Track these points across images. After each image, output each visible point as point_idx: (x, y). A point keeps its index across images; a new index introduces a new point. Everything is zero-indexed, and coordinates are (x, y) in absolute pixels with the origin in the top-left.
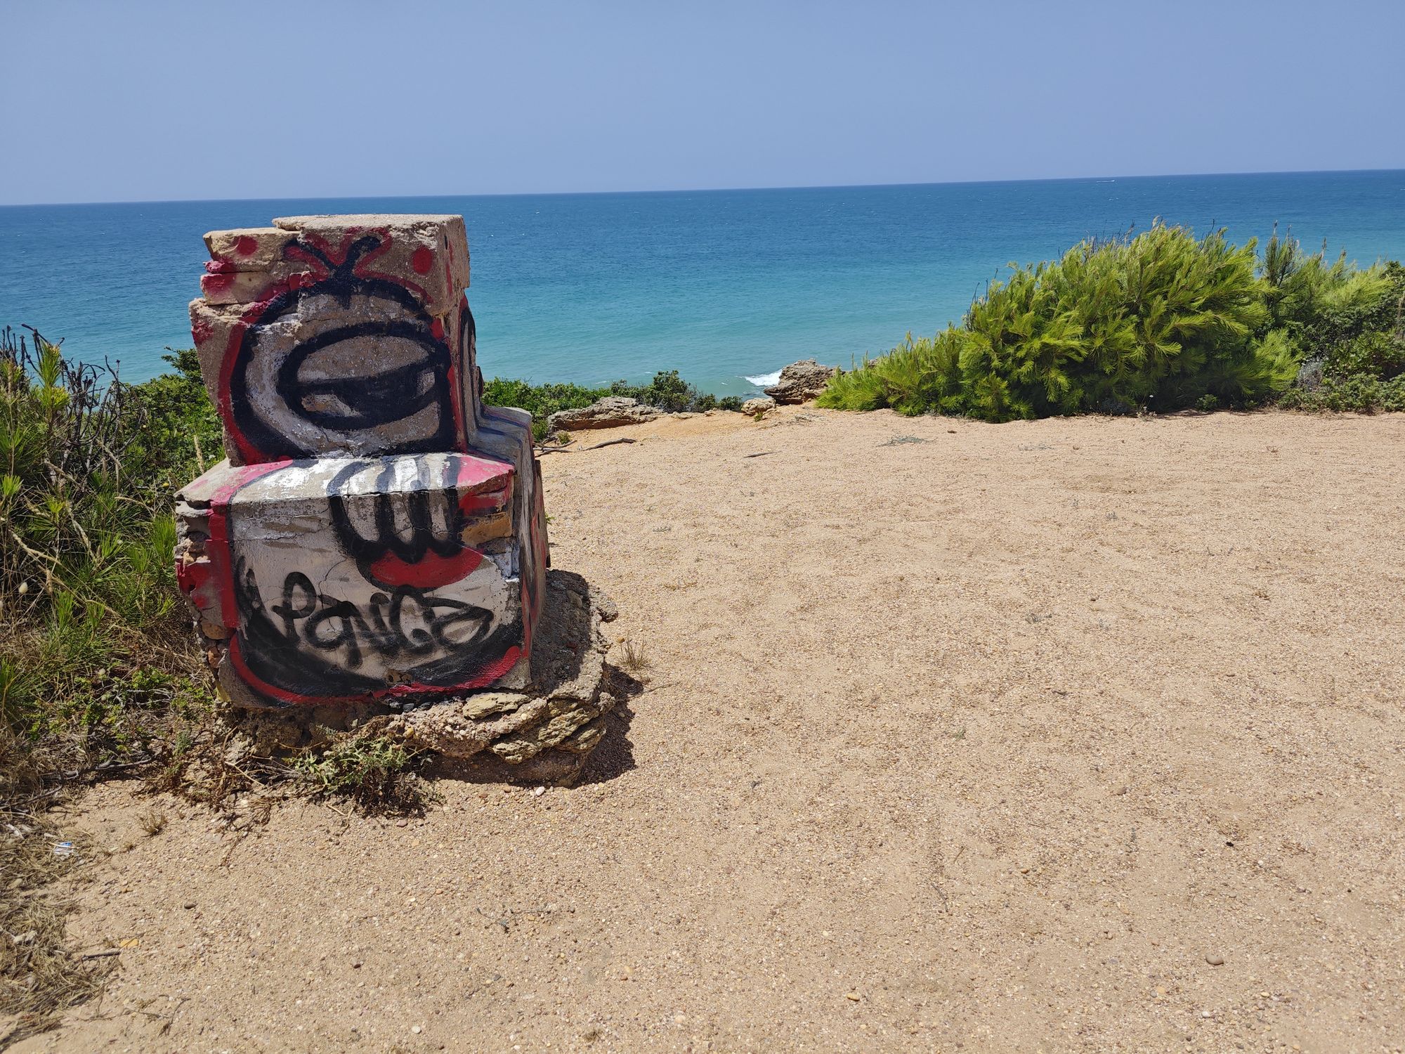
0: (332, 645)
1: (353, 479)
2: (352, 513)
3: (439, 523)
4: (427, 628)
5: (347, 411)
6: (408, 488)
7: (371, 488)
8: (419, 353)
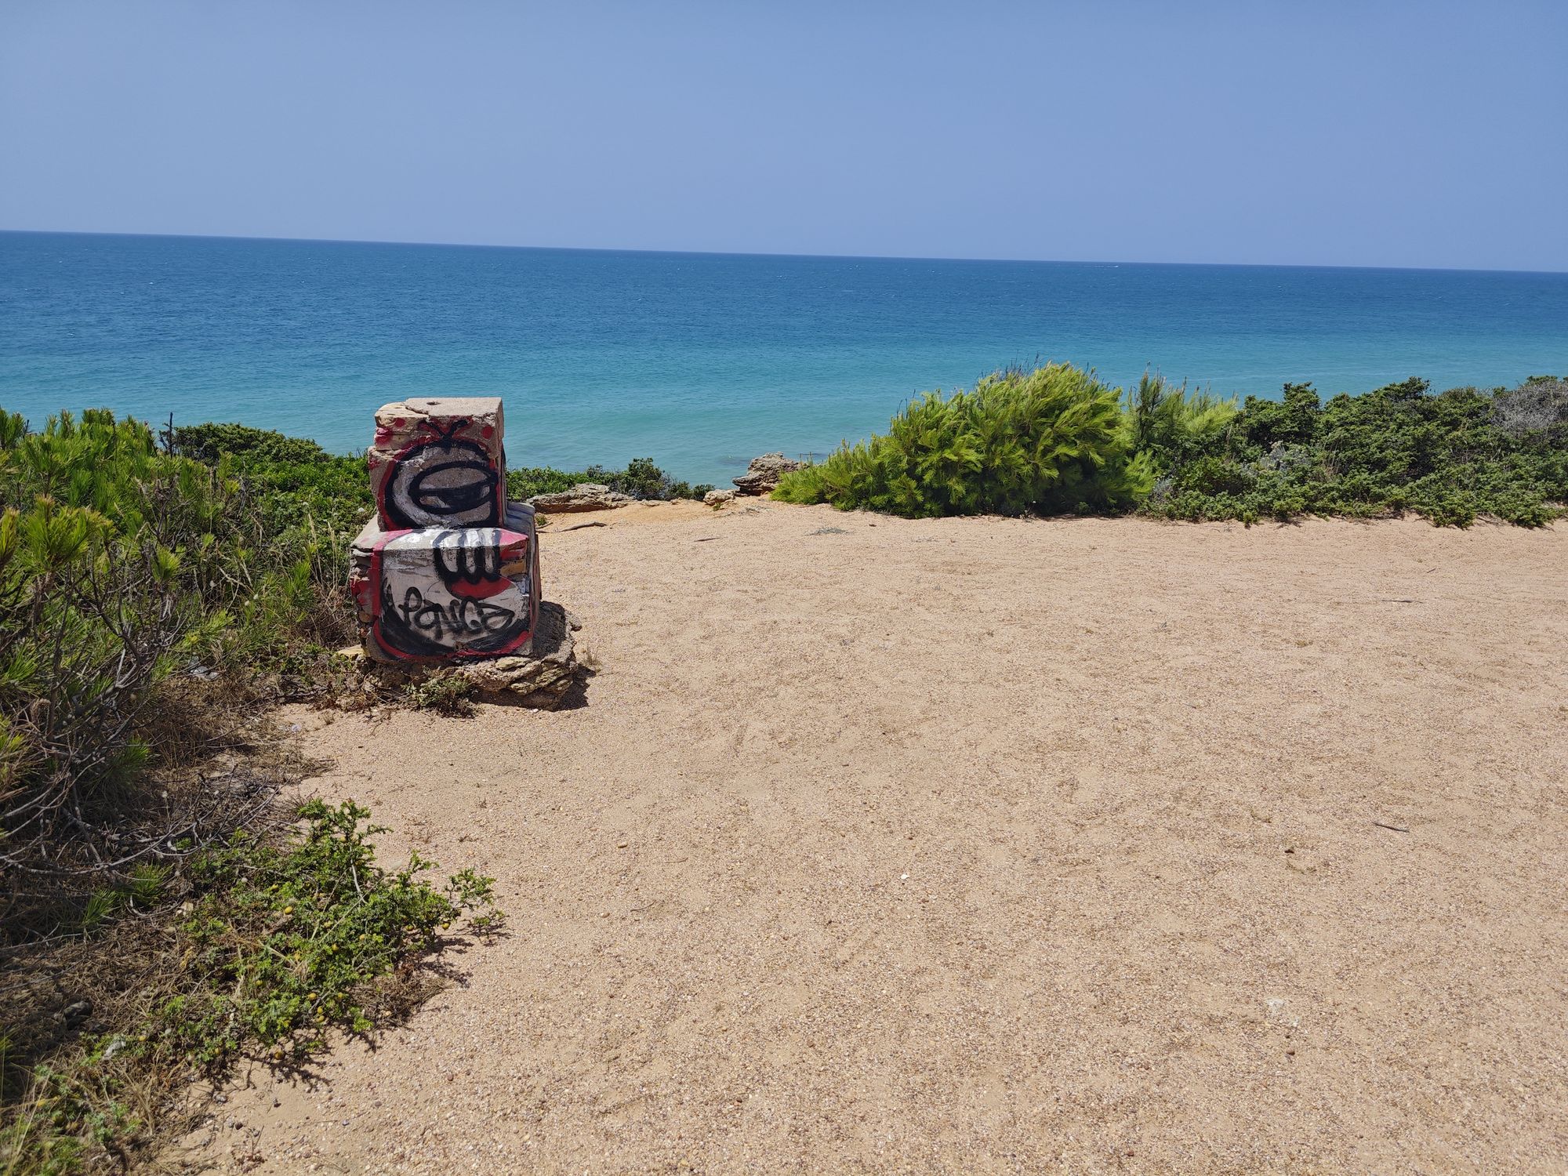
0: (428, 627)
1: (445, 540)
2: (445, 558)
3: (489, 563)
4: (479, 620)
5: (443, 505)
6: (474, 545)
7: (455, 545)
8: (483, 477)
